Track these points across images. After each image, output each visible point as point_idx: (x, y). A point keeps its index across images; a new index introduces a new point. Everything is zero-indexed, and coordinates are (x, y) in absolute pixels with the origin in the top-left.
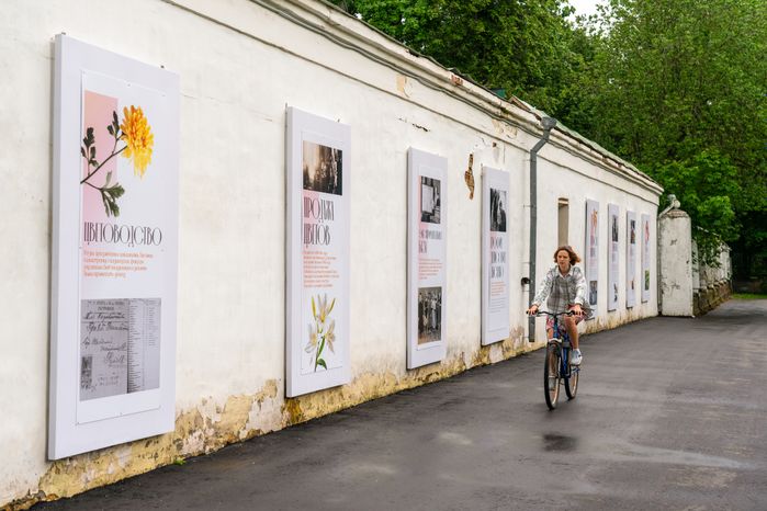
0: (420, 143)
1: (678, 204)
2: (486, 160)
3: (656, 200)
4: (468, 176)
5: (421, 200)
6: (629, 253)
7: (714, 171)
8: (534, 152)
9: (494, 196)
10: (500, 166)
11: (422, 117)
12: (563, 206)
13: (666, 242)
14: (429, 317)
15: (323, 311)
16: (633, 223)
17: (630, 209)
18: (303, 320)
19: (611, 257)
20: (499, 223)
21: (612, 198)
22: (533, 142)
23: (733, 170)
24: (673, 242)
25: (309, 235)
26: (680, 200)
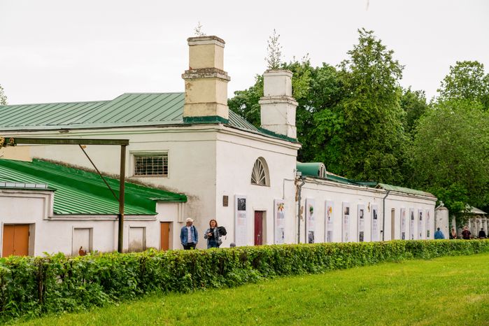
0: (360, 203)
1: (443, 205)
2: (373, 203)
3: (435, 203)
4: (369, 207)
5: (360, 214)
6: (419, 224)
7: (458, 191)
8: (384, 198)
9: (374, 211)
10: (375, 204)
11: (360, 197)
12: (393, 211)
13: (438, 219)
14: (361, 237)
15: (347, 234)
16: (421, 213)
17: (420, 208)
18: (344, 236)
19: (411, 225)
20: (375, 217)
21: (411, 206)
22: (384, 195)
23: (466, 191)
24: (441, 219)
25: (345, 222)
26: (444, 203)
